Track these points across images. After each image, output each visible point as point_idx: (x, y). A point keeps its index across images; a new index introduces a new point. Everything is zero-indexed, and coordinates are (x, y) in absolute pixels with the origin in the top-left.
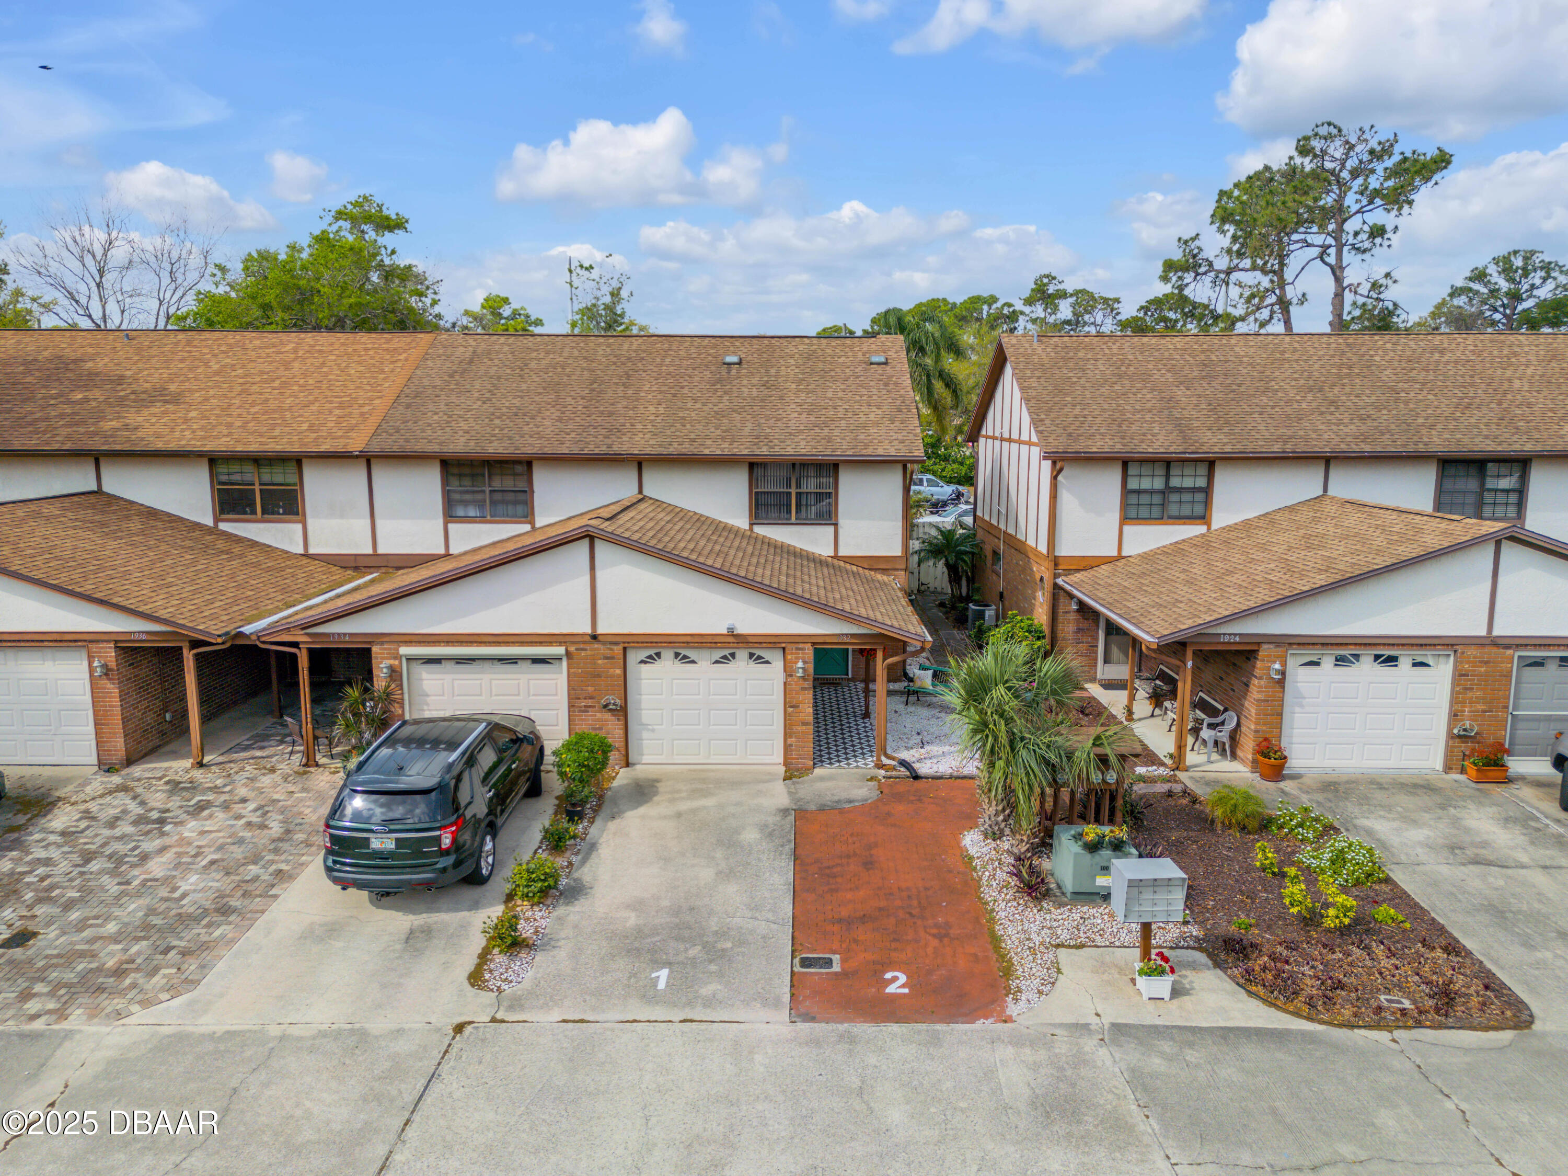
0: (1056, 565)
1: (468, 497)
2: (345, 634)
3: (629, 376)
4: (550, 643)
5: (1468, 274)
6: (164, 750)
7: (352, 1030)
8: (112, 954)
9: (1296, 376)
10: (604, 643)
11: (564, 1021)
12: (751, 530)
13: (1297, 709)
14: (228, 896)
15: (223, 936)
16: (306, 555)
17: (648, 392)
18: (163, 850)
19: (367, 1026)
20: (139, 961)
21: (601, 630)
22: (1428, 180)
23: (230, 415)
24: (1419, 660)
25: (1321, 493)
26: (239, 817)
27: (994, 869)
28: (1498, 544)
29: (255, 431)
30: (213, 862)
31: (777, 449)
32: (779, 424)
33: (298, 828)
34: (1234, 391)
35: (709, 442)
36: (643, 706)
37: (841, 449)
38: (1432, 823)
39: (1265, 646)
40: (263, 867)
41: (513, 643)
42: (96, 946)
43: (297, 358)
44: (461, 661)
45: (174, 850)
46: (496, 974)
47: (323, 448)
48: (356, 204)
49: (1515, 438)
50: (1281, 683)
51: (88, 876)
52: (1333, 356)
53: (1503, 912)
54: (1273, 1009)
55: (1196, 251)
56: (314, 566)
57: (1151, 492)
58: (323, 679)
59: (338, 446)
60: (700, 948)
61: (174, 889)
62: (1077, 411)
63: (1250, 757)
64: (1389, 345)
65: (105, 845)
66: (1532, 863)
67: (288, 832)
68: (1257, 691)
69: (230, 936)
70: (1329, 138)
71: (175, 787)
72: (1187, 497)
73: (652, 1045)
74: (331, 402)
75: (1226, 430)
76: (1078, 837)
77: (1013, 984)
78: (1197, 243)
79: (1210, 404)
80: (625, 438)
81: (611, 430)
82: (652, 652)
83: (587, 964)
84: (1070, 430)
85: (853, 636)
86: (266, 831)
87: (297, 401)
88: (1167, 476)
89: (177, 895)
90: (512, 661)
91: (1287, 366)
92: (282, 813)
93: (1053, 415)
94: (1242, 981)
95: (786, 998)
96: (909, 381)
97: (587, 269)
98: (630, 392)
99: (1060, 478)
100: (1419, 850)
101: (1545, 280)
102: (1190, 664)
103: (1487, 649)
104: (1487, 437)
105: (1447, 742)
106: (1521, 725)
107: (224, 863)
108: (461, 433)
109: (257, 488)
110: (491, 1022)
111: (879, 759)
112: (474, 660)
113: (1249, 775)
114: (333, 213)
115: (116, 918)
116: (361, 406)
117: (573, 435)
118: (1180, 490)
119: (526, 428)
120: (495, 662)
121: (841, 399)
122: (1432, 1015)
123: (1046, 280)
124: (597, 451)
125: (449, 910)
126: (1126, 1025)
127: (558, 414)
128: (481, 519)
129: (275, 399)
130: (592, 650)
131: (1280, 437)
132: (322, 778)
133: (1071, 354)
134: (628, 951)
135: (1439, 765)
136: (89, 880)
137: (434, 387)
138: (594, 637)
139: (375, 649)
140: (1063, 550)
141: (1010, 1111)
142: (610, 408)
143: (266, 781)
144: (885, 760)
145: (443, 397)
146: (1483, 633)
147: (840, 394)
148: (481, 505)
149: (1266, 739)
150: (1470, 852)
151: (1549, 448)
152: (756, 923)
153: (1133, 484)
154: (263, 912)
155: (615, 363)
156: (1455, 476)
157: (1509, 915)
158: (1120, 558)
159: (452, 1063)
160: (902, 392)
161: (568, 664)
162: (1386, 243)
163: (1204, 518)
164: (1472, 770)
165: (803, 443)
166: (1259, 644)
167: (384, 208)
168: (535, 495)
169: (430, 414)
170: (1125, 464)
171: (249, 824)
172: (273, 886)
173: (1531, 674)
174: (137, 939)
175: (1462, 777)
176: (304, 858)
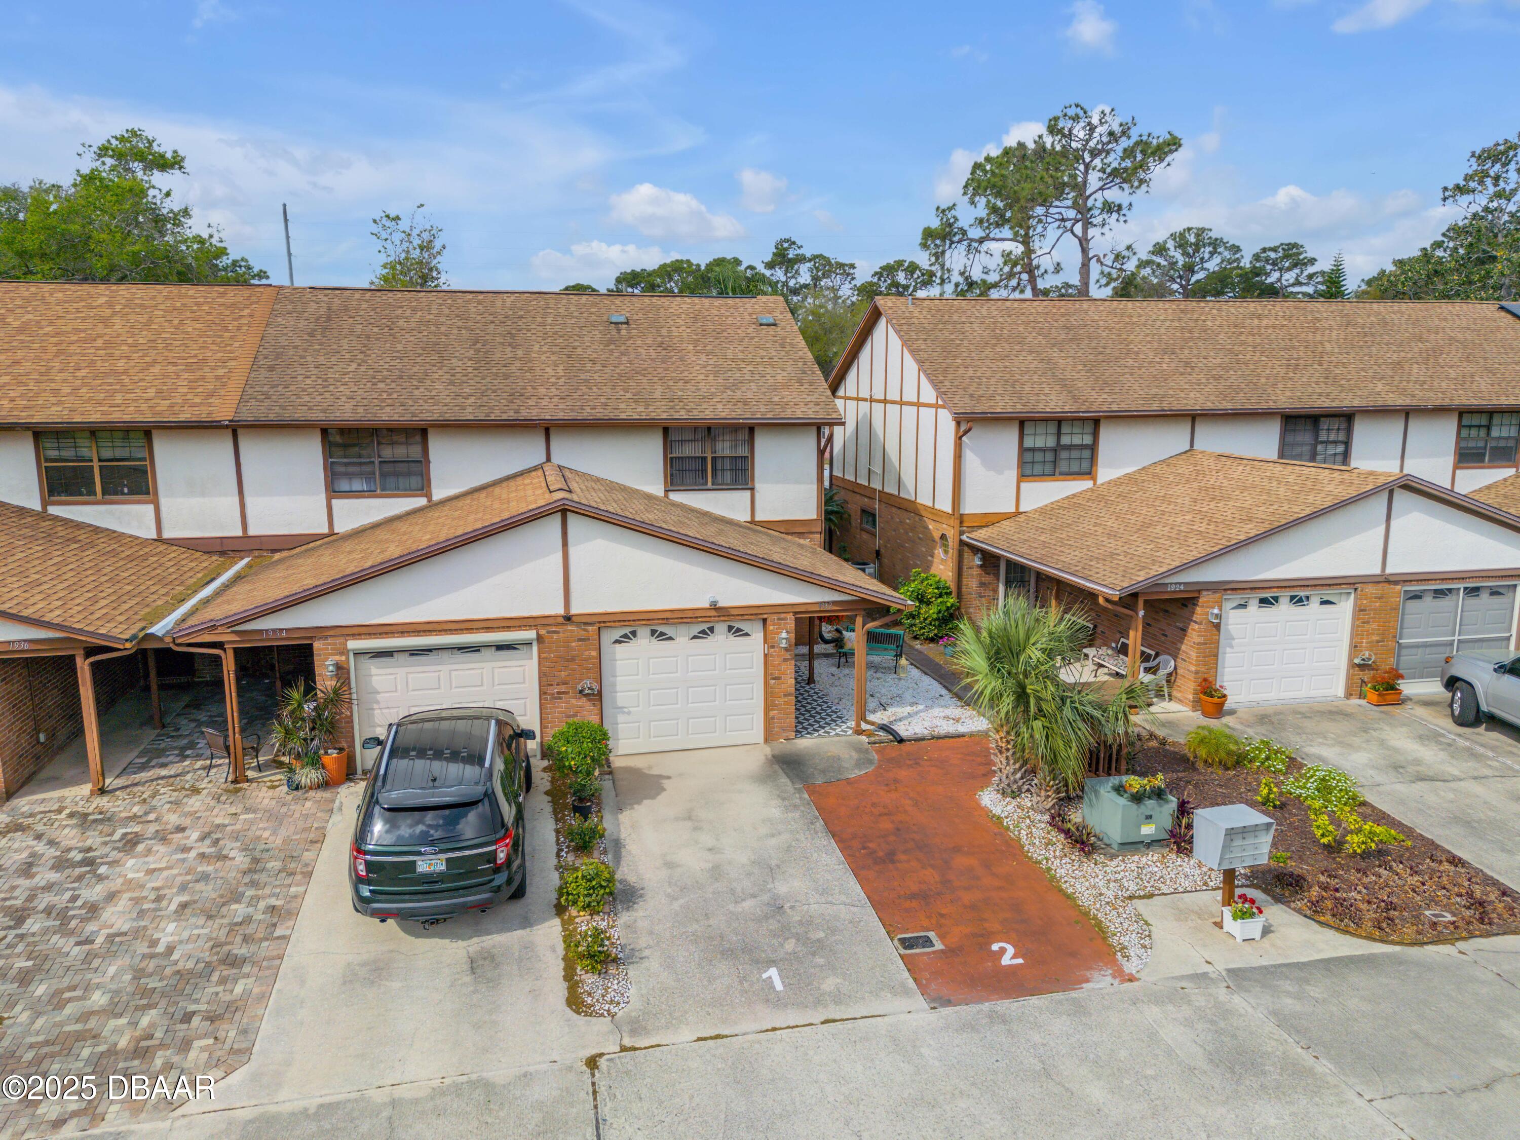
0: (961, 522)
1: (351, 469)
2: (281, 630)
3: (513, 336)
4: (519, 628)
5: (1151, 249)
6: (43, 775)
7: (470, 1083)
8: (118, 1031)
9: (1149, 339)
10: (578, 624)
11: (700, 1039)
12: (666, 496)
13: (1228, 650)
14: (226, 944)
15: (247, 993)
16: (160, 540)
17: (540, 352)
18: (112, 897)
19: (485, 1075)
20: (159, 1034)
21: (574, 611)
22: (1161, 160)
23: (52, 381)
24: (1325, 599)
25: (1188, 448)
26: (186, 849)
27: (1029, 827)
28: (1391, 492)
29: (90, 399)
30: (184, 906)
31: (695, 412)
32: (689, 386)
33: (266, 855)
34: (1101, 353)
35: (622, 406)
36: (618, 688)
37: (760, 411)
38: (1364, 745)
39: (1204, 593)
40: (249, 905)
41: (478, 630)
42: (92, 1023)
43: (115, 313)
44: (415, 652)
45: (127, 895)
46: (597, 995)
47: (183, 417)
48: (121, 139)
49: (1343, 395)
50: (1217, 626)
51: (31, 939)
52: (1172, 321)
53: (1469, 823)
54: (1348, 936)
55: (952, 220)
56: (174, 552)
57: (1043, 450)
58: (183, 679)
59: (202, 415)
60: (794, 941)
61: (154, 943)
62: (970, 372)
63: (1191, 697)
64: (1214, 311)
65: (31, 898)
66: (1463, 776)
67: (256, 860)
68: (1195, 634)
69: (256, 990)
70: (1076, 119)
71: (83, 820)
72: (1075, 454)
73: (811, 1053)
74: (175, 365)
75: (1107, 390)
76: (1119, 790)
77: (1114, 941)
78: (953, 212)
79: (1085, 366)
80: (531, 403)
81: (512, 394)
82: (627, 631)
83: (687, 972)
84: (970, 391)
85: (834, 603)
86: (228, 863)
87: (132, 363)
88: (1059, 434)
89: (160, 949)
90: (474, 649)
91: (1137, 329)
92: (237, 839)
93: (950, 377)
94: (1308, 912)
95: (911, 982)
96: (803, 343)
97: (393, 219)
98: (520, 353)
99: (964, 438)
100: (1371, 772)
101: (1212, 254)
102: (1141, 613)
103: (1380, 586)
104: (1320, 395)
105: (1348, 671)
106: (1404, 652)
107: (199, 905)
108: (344, 399)
109: (96, 465)
110: (621, 1051)
111: (858, 725)
112: (430, 650)
113: (1191, 714)
114: (95, 149)
115: (98, 986)
116: (213, 369)
117: (472, 399)
118: (1070, 447)
119: (416, 392)
120: (455, 651)
121: (743, 360)
122: (1476, 925)
123: (786, 245)
124: (504, 417)
125: (500, 931)
126: (1239, 969)
127: (447, 376)
128: (371, 494)
129: (103, 361)
130: (564, 632)
131: (1155, 397)
132: (261, 794)
133: (946, 317)
134: (722, 953)
135: (1340, 692)
136: (35, 944)
137: (296, 347)
138: (568, 618)
139: (317, 645)
140: (970, 507)
141: (1196, 1072)
142: (504, 370)
143: (194, 803)
144: (864, 726)
145: (309, 358)
146: (1377, 571)
147: (741, 356)
148: (369, 477)
149: (1205, 680)
150: (1411, 769)
151: (1371, 404)
152: (835, 907)
153: (1029, 442)
154: (281, 957)
155: (492, 322)
156: (1295, 430)
157: (1476, 825)
158: (1017, 514)
159: (609, 1104)
160: (800, 354)
161: (539, 649)
162: (1122, 219)
163: (1089, 473)
164: (1373, 696)
165: (720, 406)
166: (1199, 591)
167: (155, 145)
168: (431, 465)
169: (300, 378)
170: (1022, 423)
171: (202, 856)
172: (275, 925)
173: (1413, 605)
174: (145, 1008)
175: (1363, 702)
176: (293, 889)
